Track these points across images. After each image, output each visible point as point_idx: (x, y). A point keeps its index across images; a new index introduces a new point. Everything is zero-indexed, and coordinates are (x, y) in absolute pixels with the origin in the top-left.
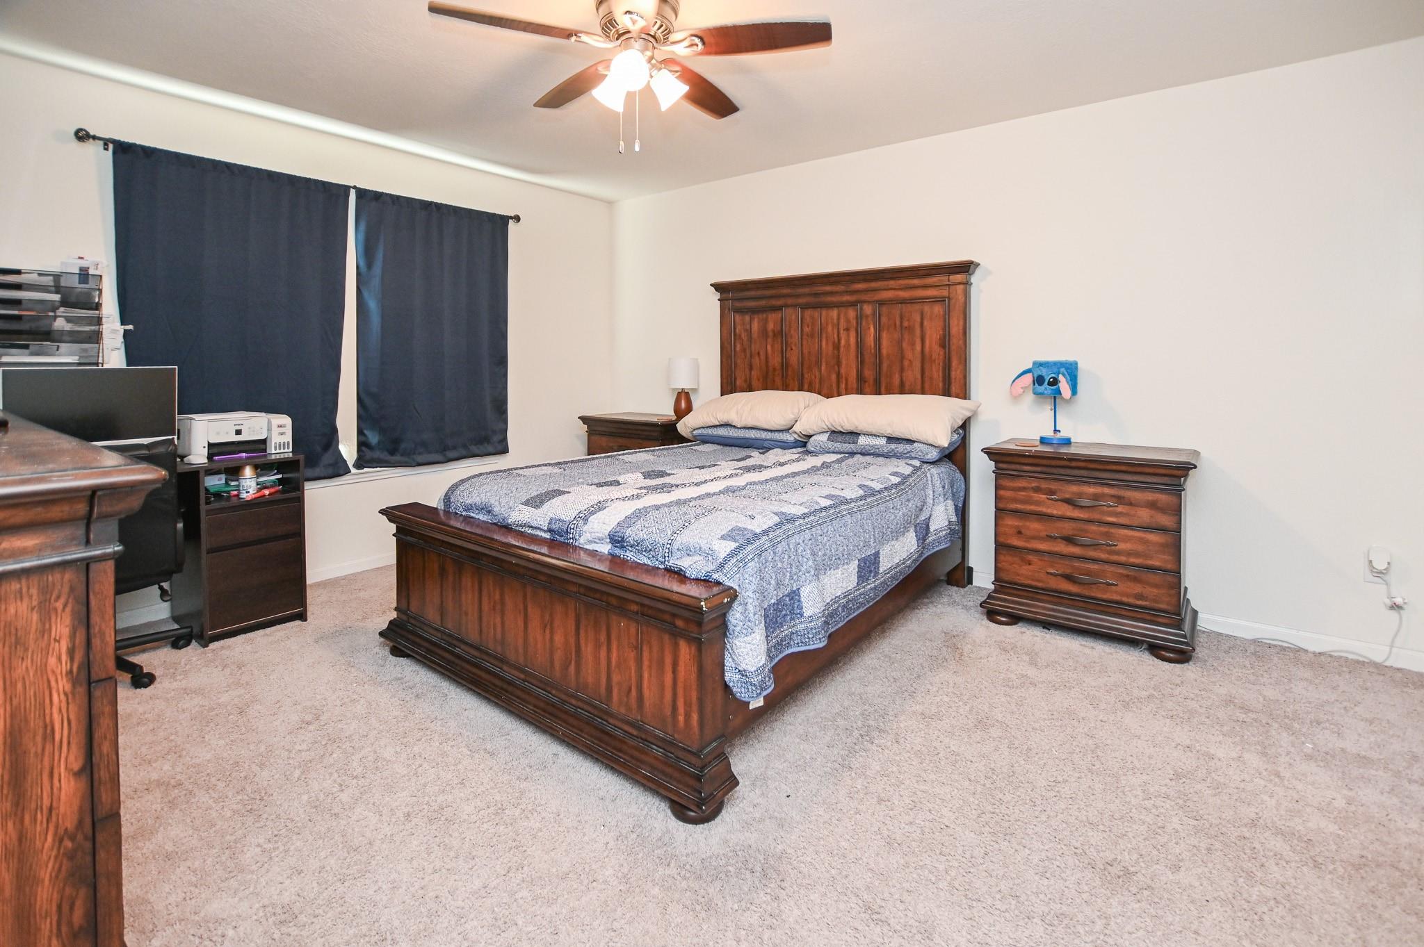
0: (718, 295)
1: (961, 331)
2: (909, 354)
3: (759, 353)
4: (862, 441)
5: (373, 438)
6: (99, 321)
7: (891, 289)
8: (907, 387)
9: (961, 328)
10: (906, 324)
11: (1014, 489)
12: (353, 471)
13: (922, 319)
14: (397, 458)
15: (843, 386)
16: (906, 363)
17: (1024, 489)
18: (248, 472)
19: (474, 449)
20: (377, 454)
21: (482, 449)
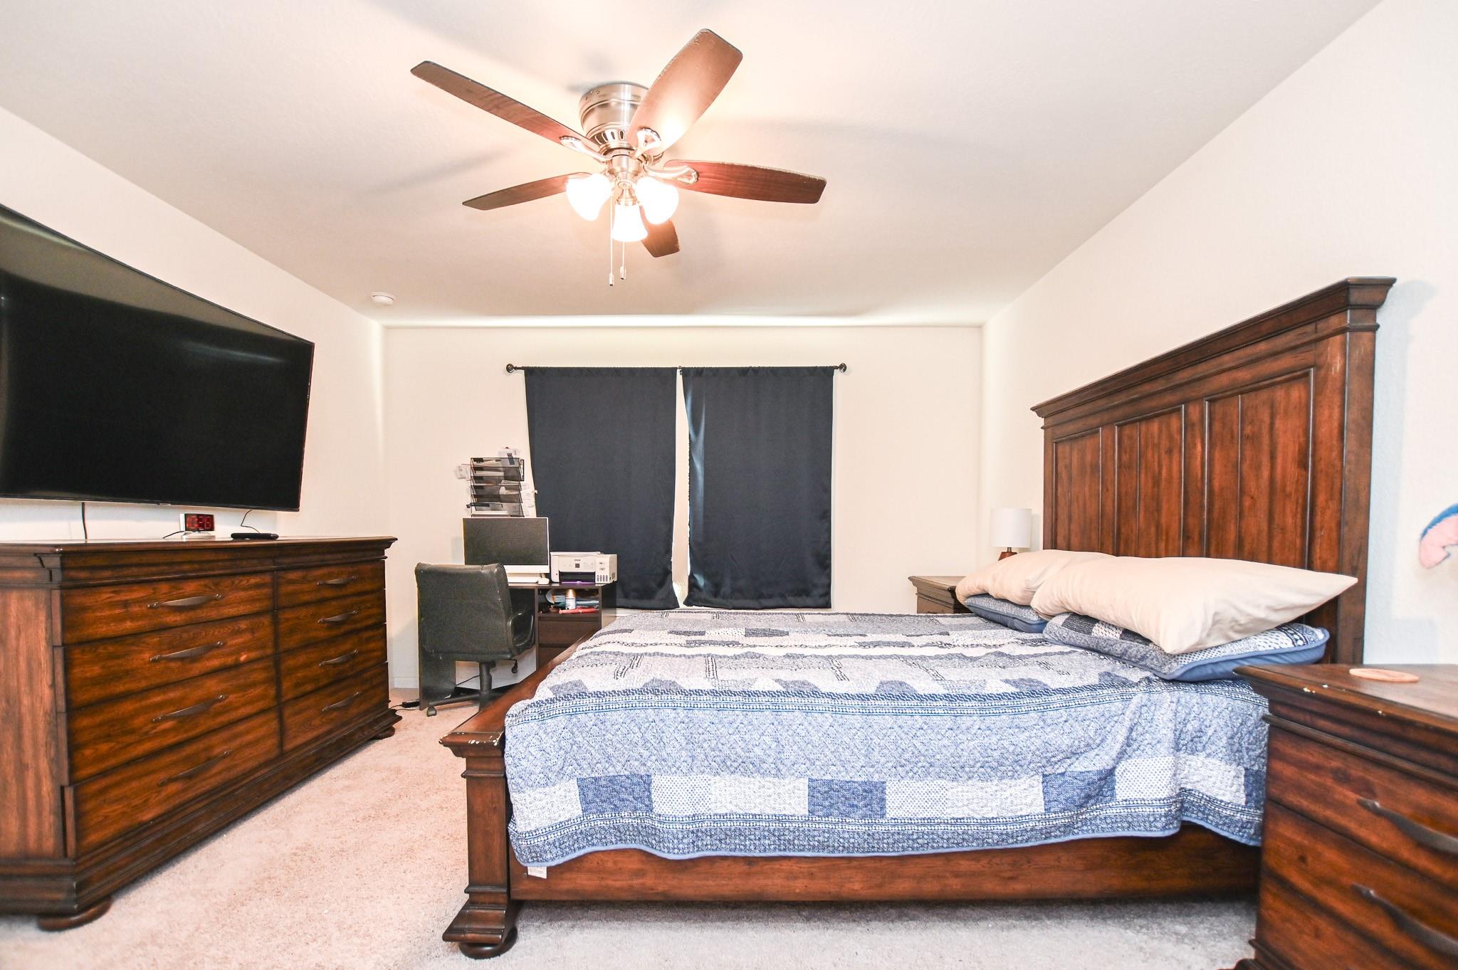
0: (1041, 421)
1: (1336, 431)
2: (1251, 485)
3: (1077, 498)
4: (1098, 631)
5: (701, 581)
6: (518, 488)
7: (1224, 371)
8: (1247, 548)
9: (1336, 424)
10: (1248, 430)
11: (1303, 766)
12: (682, 606)
13: (1273, 417)
14: (718, 600)
15: (1162, 545)
16: (1247, 502)
17: (1317, 768)
18: (571, 594)
19: (791, 600)
20: (704, 595)
21: (800, 600)
